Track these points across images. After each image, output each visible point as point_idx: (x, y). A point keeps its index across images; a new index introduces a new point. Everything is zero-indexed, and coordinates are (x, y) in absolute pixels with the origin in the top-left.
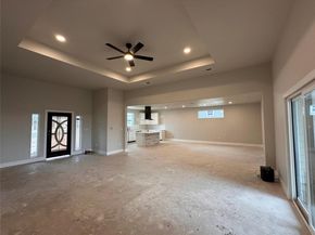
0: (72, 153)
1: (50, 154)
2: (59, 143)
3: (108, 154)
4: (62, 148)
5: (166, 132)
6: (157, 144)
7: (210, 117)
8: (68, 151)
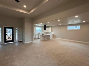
0: (14, 41)
1: (6, 41)
2: (9, 38)
3: (25, 43)
4: (10, 39)
5: (54, 35)
6: (49, 40)
7: (76, 29)
8: (13, 41)
